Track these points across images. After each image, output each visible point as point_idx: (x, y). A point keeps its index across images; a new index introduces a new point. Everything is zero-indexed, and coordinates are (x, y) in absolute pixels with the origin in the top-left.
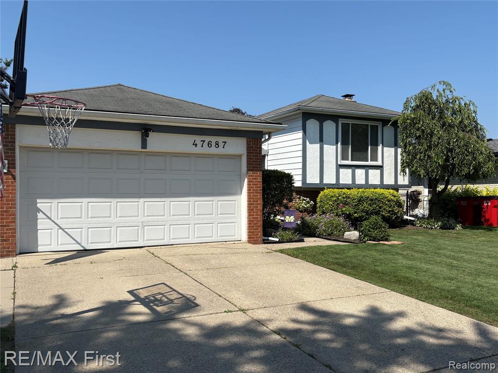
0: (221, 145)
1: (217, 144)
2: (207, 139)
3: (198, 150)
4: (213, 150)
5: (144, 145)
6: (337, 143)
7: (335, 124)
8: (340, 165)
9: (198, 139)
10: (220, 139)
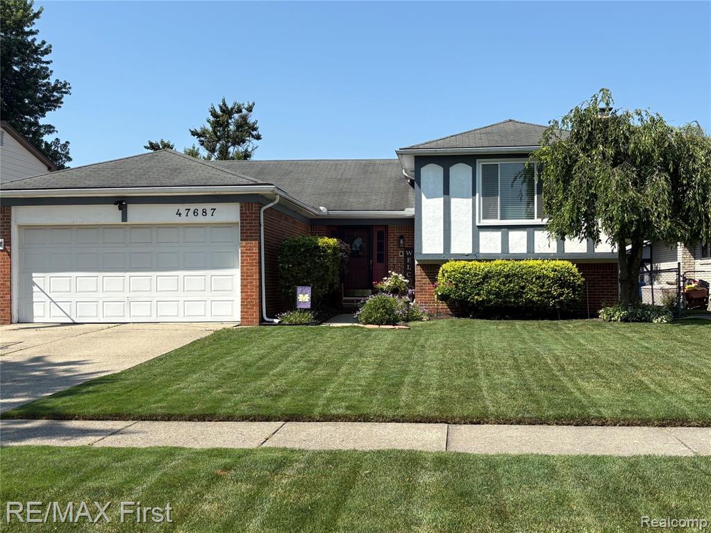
0: (209, 212)
1: (204, 212)
2: (193, 207)
3: (183, 219)
4: (200, 219)
5: (124, 218)
6: (474, 194)
7: (471, 168)
8: (480, 227)
9: (182, 208)
10: (208, 207)
